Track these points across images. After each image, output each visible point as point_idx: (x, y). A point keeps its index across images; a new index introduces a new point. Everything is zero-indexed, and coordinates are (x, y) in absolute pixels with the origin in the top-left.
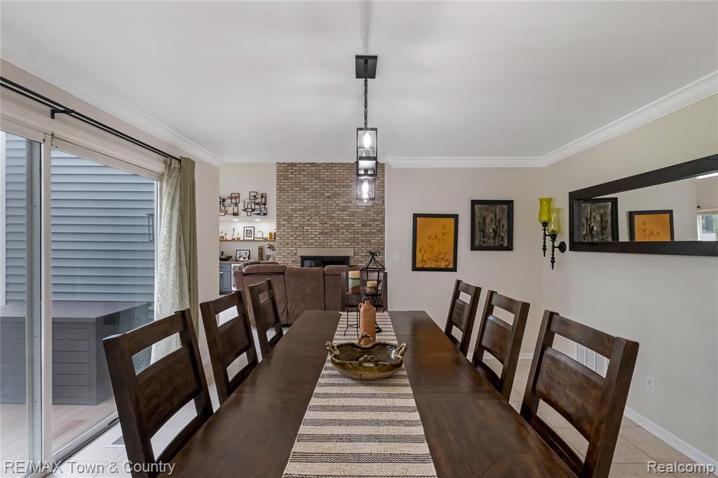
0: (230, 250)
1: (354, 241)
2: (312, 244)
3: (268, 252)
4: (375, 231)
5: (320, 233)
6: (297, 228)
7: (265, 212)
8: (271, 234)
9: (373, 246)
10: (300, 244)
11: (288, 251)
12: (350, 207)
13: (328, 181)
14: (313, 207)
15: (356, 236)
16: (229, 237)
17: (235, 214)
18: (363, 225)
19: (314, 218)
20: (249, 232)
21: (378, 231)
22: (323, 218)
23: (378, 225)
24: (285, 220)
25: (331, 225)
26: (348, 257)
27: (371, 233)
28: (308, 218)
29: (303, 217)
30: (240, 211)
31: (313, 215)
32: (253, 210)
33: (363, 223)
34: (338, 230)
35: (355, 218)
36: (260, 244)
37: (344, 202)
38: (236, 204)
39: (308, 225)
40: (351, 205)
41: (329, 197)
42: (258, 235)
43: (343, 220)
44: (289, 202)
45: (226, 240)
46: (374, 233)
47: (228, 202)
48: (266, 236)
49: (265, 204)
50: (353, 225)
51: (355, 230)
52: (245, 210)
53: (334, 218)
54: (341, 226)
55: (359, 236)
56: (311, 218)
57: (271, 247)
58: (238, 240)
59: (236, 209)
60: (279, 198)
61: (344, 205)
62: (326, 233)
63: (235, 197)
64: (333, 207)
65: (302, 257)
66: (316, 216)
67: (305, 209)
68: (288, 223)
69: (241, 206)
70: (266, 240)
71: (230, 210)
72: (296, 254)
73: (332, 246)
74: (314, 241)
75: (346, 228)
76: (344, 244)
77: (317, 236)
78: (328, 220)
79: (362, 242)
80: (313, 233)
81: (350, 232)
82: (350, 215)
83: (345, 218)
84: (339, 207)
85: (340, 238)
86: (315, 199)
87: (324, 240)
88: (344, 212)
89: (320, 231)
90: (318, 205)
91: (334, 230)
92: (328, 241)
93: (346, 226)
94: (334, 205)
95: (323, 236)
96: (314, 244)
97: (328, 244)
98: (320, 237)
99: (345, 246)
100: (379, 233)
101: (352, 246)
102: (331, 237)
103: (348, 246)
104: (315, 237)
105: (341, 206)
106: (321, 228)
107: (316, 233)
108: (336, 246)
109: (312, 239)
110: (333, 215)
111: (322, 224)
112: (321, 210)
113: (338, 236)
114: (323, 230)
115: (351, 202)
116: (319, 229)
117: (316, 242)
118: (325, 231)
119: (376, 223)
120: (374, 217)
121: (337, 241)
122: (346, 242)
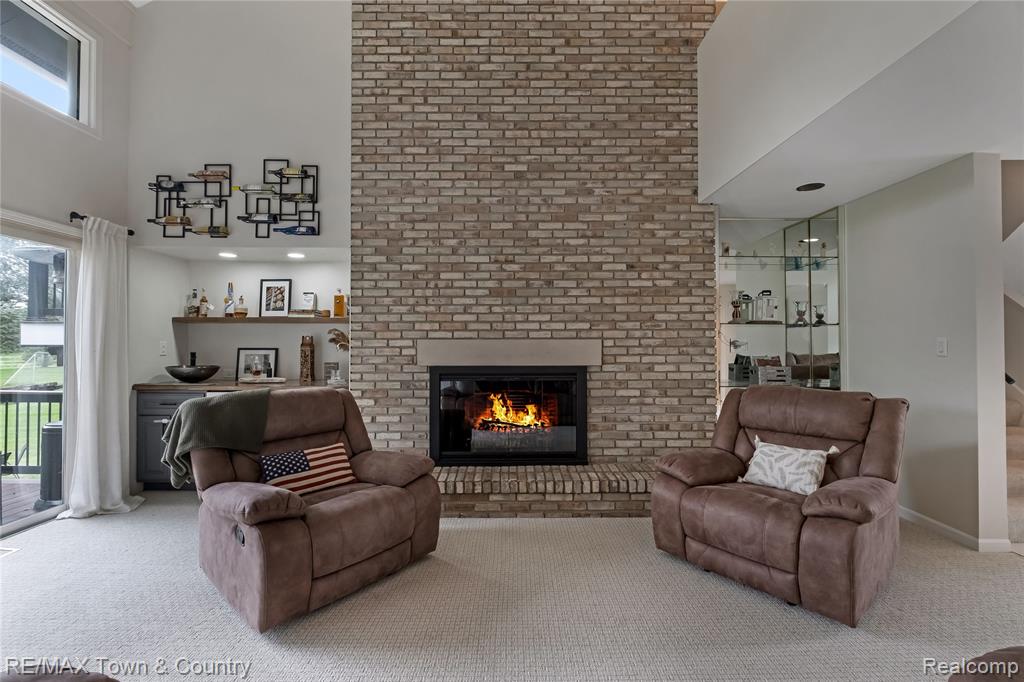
0: (217, 347)
1: (600, 318)
2: (465, 326)
3: (331, 353)
4: (669, 283)
5: (492, 293)
6: (415, 275)
7: (314, 224)
8: (339, 300)
9: (664, 334)
10: (427, 326)
11: (387, 352)
12: (587, 209)
13: (517, 126)
14: (466, 209)
15: (607, 300)
16: (214, 309)
17: (214, 231)
18: (630, 267)
19: (473, 242)
20: (274, 295)
21: (678, 283)
22: (501, 242)
23: (676, 266)
24: (377, 251)
25: (526, 267)
26: (583, 370)
27: (657, 291)
28: (453, 242)
29: (438, 241)
30: (233, 220)
31: (466, 234)
32: (274, 218)
33: (628, 259)
34: (549, 283)
35: (606, 242)
36: (308, 330)
37: (568, 193)
38: (221, 201)
39: (454, 267)
40: (590, 200)
41: (518, 176)
42: (304, 303)
43: (567, 250)
44: (391, 192)
45: (207, 320)
46: (666, 291)
47: (194, 191)
48: (327, 304)
49: (313, 199)
50: (599, 267)
51: (602, 281)
52: (247, 218)
53: (536, 242)
54: (559, 267)
55: (618, 300)
56: (463, 243)
57: (340, 340)
58: (240, 317)
59: (219, 214)
60: (358, 179)
61: (569, 200)
62: (512, 292)
63: (218, 176)
64: (533, 209)
65: (432, 370)
66: (478, 236)
67: (445, 213)
68: (389, 261)
69: (236, 206)
70: (322, 317)
71: (201, 217)
72: (413, 360)
73: (532, 334)
74: (474, 318)
75: (574, 275)
76: (569, 326)
77: (481, 301)
78: (518, 251)
79: (628, 320)
80: (468, 292)
81: (589, 290)
82: (589, 233)
83: (572, 242)
84: (554, 209)
85: (556, 309)
86: (476, 183)
87: (503, 314)
88: (568, 225)
89: (490, 284)
90: (486, 200)
91: (537, 284)
92: (519, 317)
93: (577, 270)
94: (538, 200)
95: (500, 302)
96: (472, 326)
97: (519, 326)
98: (491, 306)
99: (574, 334)
100: (682, 291)
101: (595, 334)
102: (527, 304)
103: (583, 335)
104: (477, 304)
105: (560, 205)
106: (496, 275)
107: (479, 292)
108: (542, 334)
109: (465, 312)
110: (533, 234)
111: (496, 261)
112: (494, 217)
113: (548, 300)
114: (500, 281)
115: (590, 192)
116: (490, 279)
117: (477, 321)
118: (506, 284)
119: (670, 258)
120: (665, 239)
121: (548, 317)
122: (576, 320)
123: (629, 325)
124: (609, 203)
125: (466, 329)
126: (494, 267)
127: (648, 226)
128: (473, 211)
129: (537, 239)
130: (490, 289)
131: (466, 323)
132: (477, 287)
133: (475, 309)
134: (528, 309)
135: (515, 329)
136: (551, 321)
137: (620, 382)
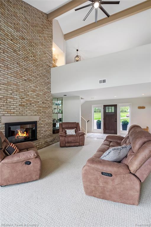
1: (38, 112)
4: (47, 106)
9: (47, 115)
10: (4, 113)
12: (37, 91)
13: (25, 69)
14: (14, 84)
15: (40, 109)
18: (43, 103)
19: (15, 93)
22: (22, 94)
25: (27, 100)
26: (36, 122)
27: (46, 108)
31: (14, 90)
33: (42, 101)
34: (31, 104)
35: (39, 98)
37: (34, 87)
40: (37, 89)
41: (25, 80)
43: (34, 98)
50: (38, 102)
51: (39, 105)
54: (32, 101)
55: (41, 109)
61: (34, 88)
62: (24, 105)
64: (28, 88)
65: (6, 124)
73: (28, 115)
74: (16, 111)
75: (35, 103)
76: (34, 113)
77: (17, 107)
78: (25, 96)
79: (42, 112)
80: (14, 105)
81: (37, 106)
82: (37, 95)
83: (35, 97)
84: (31, 89)
85: (32, 110)
86: (16, 79)
87: (22, 110)
88: (34, 93)
89: (20, 103)
90: (19, 83)
91: (29, 104)
92: (25, 111)
93: (35, 102)
94: (29, 86)
95: (21, 107)
96: (15, 113)
97: (25, 113)
98: (20, 108)
99: (35, 115)
100: (49, 108)
101: (38, 115)
102: (27, 108)
103: (36, 115)
104: (16, 108)
105: (33, 89)
106: (21, 101)
107: (17, 105)
108: (29, 115)
109: (14, 109)
110: (28, 93)
111: (21, 98)
112: (20, 88)
113: (30, 108)
114: (21, 103)
115: (37, 88)
116: (19, 102)
117: (17, 112)
118: (23, 104)
119: (48, 102)
120: (47, 98)
121: (30, 111)
122: (35, 112)
123: (42, 113)
124: (40, 90)
125: (14, 114)
126: (20, 99)
127: (45, 96)
128: (16, 85)
129: (28, 95)
130: (19, 104)
131: (14, 112)
132: (16, 104)
133: (16, 109)
134: (27, 109)
135: (24, 114)
136: (31, 112)
137: (41, 124)
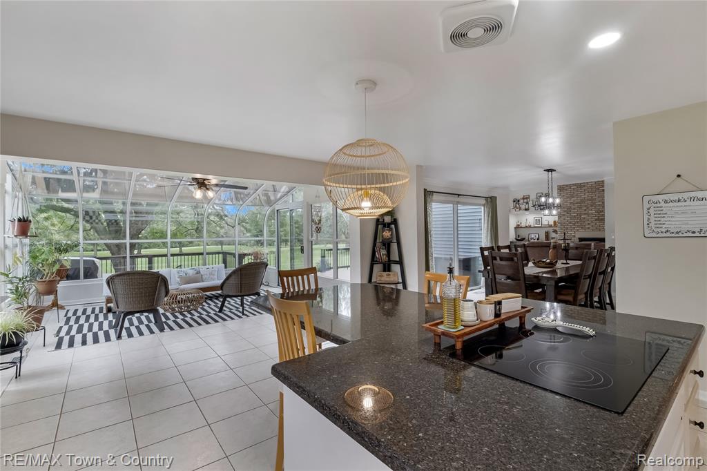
0: (523, 233)
2: (589, 228)
3: (553, 235)
5: (596, 220)
6: (575, 216)
8: (555, 222)
16: (523, 225)
17: (526, 210)
20: (537, 221)
24: (564, 211)
29: (581, 208)
30: (530, 207)
32: (539, 206)
36: (547, 229)
38: (527, 203)
39: (585, 214)
42: (545, 223)
44: (568, 198)
45: (521, 227)
47: (521, 201)
48: (551, 223)
52: (534, 206)
56: (588, 208)
57: (555, 231)
58: (530, 226)
59: (527, 206)
63: (526, 198)
66: (592, 206)
67: (582, 201)
68: (568, 213)
69: (531, 204)
70: (551, 226)
71: (523, 207)
72: (574, 236)
